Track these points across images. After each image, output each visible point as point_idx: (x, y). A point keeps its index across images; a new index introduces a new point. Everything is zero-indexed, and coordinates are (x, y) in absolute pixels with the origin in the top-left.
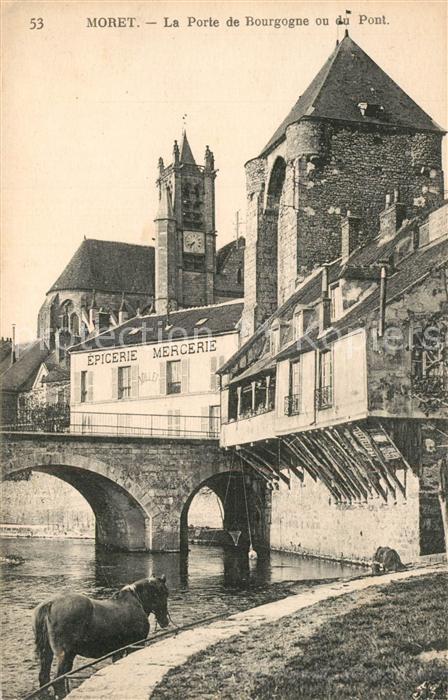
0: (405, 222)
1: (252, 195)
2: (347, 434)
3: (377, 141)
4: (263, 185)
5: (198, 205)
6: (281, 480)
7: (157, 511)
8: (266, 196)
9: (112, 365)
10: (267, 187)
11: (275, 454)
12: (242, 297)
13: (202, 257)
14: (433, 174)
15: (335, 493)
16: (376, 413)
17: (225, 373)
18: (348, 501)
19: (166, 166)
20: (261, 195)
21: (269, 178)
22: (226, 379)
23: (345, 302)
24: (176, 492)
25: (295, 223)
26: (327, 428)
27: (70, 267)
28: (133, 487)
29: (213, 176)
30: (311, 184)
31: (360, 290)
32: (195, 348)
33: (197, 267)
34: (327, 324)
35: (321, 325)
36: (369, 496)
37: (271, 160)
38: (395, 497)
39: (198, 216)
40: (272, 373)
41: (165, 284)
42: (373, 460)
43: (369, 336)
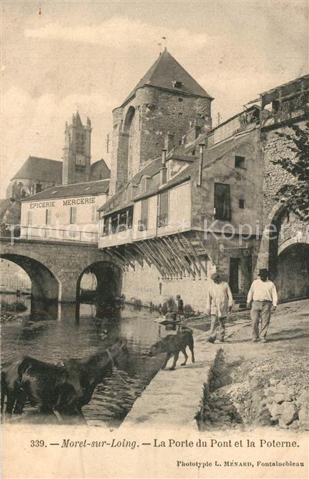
0: (200, 135)
1: (116, 125)
2: (176, 240)
3: (180, 100)
4: (122, 121)
5: (83, 143)
6: (130, 266)
7: (65, 280)
8: (123, 126)
9: (42, 208)
10: (124, 122)
11: (129, 251)
12: (109, 178)
13: (84, 167)
14: (207, 119)
15: (163, 274)
16: (196, 228)
17: (102, 211)
18: (170, 277)
19: (69, 125)
20: (121, 126)
21: (125, 116)
22: (102, 214)
23: (172, 172)
24: (75, 270)
25: (139, 138)
26: (164, 237)
27: (22, 168)
28: (53, 267)
29: (90, 131)
30: (148, 119)
31: (179, 166)
32: (84, 201)
33: (82, 171)
34: (164, 181)
35: (161, 183)
36: (183, 275)
37: (127, 108)
38: (200, 275)
39: (83, 148)
40: (131, 209)
41: (67, 178)
42: (190, 256)
43: (192, 186)
